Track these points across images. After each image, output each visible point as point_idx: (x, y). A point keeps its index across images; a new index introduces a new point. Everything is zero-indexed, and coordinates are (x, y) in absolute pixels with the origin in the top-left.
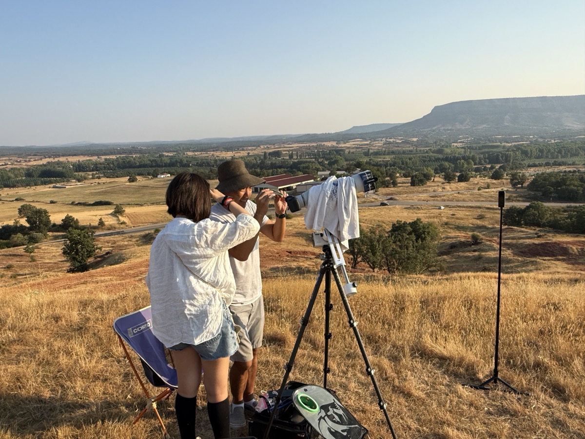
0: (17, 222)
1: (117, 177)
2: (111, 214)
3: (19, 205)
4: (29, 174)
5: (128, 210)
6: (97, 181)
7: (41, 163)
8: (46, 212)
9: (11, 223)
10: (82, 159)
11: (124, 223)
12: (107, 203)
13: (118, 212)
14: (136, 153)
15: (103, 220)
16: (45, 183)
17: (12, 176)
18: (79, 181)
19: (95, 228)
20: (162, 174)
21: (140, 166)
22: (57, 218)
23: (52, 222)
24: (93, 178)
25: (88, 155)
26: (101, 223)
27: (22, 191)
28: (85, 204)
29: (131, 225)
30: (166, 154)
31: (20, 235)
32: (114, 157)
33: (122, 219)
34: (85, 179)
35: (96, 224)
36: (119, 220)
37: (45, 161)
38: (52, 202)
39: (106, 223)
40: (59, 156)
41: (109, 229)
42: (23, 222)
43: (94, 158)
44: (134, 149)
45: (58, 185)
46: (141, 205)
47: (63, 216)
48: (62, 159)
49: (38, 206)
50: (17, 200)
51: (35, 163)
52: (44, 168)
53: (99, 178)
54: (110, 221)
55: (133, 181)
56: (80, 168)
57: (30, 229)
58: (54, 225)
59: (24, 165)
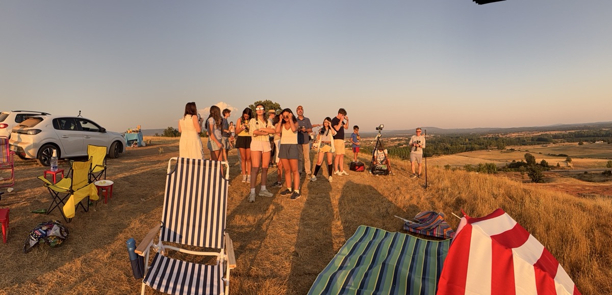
0: (522, 161)
1: (573, 142)
2: (565, 161)
3: (525, 153)
4: (533, 139)
5: (573, 160)
6: (563, 144)
7: (538, 134)
8: (534, 157)
9: (520, 161)
10: (557, 132)
11: (570, 166)
12: (565, 156)
13: (569, 160)
14: (586, 129)
15: (559, 164)
16: (538, 144)
17: (526, 140)
18: (554, 143)
19: (555, 167)
20: (598, 141)
21: (587, 136)
22: (538, 161)
23: (536, 162)
24: (561, 142)
25: (560, 131)
26: (558, 165)
27: (529, 147)
28: (554, 155)
29: (573, 168)
30: (604, 129)
31: (523, 167)
32: (574, 131)
33: (569, 164)
34: (557, 142)
35: (556, 165)
36: (568, 165)
37: (540, 134)
38: (540, 153)
39: (561, 166)
40: (547, 131)
41: (562, 169)
42: (525, 162)
43: (563, 132)
44: (586, 127)
45: (544, 145)
46: (583, 158)
47: (541, 160)
48: (548, 133)
49: (533, 155)
50: (526, 151)
51: (536, 134)
52: (539, 137)
53: (564, 142)
54: (562, 165)
55: (581, 145)
56: (555, 137)
57: (528, 164)
58: (537, 164)
59: (531, 135)
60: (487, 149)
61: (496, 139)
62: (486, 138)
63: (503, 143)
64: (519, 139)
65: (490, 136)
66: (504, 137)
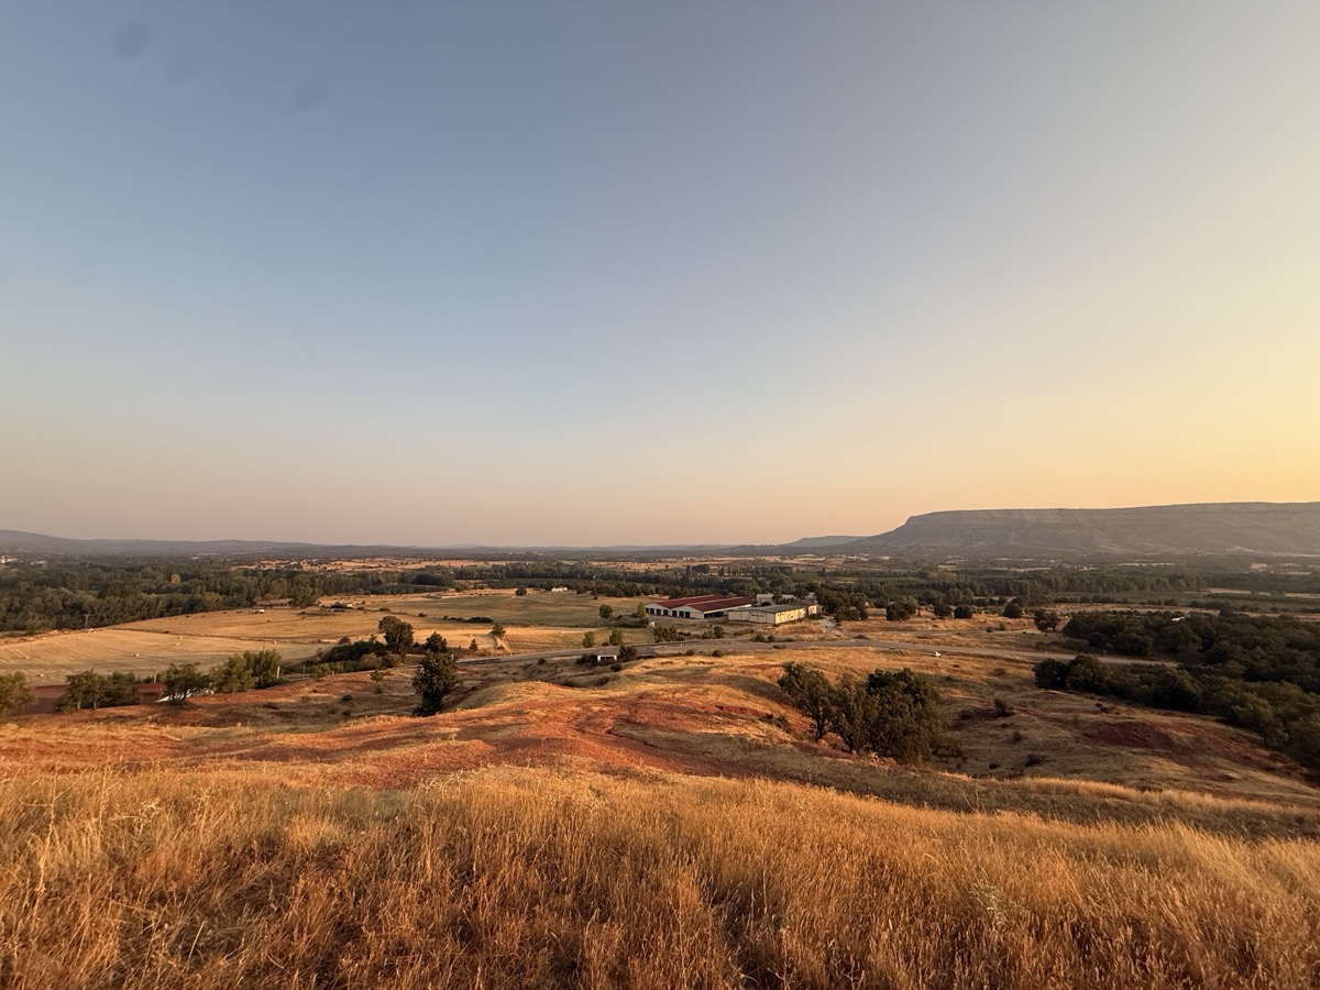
0: (373, 638)
1: (504, 588)
2: (488, 635)
3: (382, 616)
4: (403, 579)
5: (509, 631)
6: (479, 591)
7: (418, 566)
8: (410, 627)
9: (367, 639)
10: (466, 564)
11: (501, 648)
12: (486, 621)
14: (529, 560)
15: (477, 643)
16: (417, 591)
17: (383, 580)
18: (458, 590)
19: (465, 652)
20: (557, 587)
21: (533, 576)
22: (421, 636)
23: (415, 641)
24: (475, 588)
25: (474, 561)
26: (474, 646)
27: (390, 599)
28: (459, 621)
29: (510, 651)
30: (566, 562)
31: (373, 655)
32: (504, 564)
33: (500, 642)
34: (466, 588)
35: (467, 646)
36: (496, 643)
37: (423, 565)
38: (421, 615)
39: (480, 647)
40: (441, 559)
41: (483, 655)
42: (381, 639)
43: (481, 564)
44: (529, 555)
45: (433, 594)
46: (527, 626)
47: (429, 634)
48: (443, 563)
49: (403, 620)
50: (381, 610)
51: (412, 567)
52: (422, 573)
53: (482, 588)
54: (485, 644)
55: (521, 594)
56: (462, 574)
57: (388, 647)
58: (417, 645)
59: (400, 568)
60: (252, 605)
61: (291, 576)
62: (254, 573)
63: (313, 586)
64: (364, 576)
65: (271, 566)
66: (317, 569)
